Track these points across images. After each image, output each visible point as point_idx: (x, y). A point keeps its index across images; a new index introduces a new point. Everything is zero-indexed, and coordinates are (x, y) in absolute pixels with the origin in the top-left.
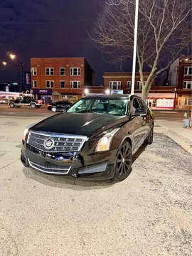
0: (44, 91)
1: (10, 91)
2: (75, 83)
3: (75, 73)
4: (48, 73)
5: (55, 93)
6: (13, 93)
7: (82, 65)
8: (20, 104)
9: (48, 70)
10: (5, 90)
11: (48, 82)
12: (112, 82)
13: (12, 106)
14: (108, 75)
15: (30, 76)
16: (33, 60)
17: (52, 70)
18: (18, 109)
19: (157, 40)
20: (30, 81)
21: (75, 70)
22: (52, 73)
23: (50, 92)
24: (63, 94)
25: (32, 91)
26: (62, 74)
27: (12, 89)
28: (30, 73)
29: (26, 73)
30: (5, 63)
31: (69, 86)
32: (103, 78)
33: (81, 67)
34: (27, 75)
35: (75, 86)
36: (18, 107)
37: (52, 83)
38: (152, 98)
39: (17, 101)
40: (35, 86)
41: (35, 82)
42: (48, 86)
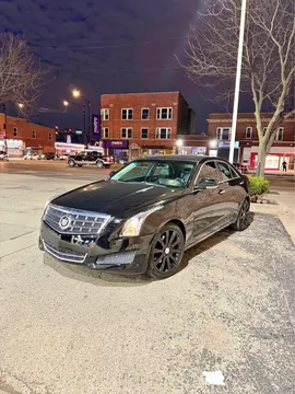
0: (117, 143)
1: (73, 142)
2: (163, 131)
3: (164, 116)
4: (124, 117)
5: (133, 146)
6: (77, 145)
7: (176, 104)
8: (83, 162)
9: (125, 112)
10: (65, 141)
11: (124, 130)
12: (222, 129)
13: (72, 164)
14: (215, 118)
15: (99, 121)
16: (105, 98)
17: (130, 111)
18: (80, 169)
19: (283, 64)
20: (99, 128)
21: (164, 111)
22: (130, 117)
23: (126, 145)
24: (145, 147)
25: (101, 143)
26: (144, 117)
27: (75, 140)
28: (99, 117)
29: (94, 116)
30: (66, 103)
31: (153, 135)
32: (208, 123)
33: (173, 107)
34: (95, 119)
35: (163, 136)
36: (80, 166)
37: (130, 131)
38: (288, 155)
39: (79, 158)
40: (107, 135)
41: (107, 130)
42: (124, 135)
